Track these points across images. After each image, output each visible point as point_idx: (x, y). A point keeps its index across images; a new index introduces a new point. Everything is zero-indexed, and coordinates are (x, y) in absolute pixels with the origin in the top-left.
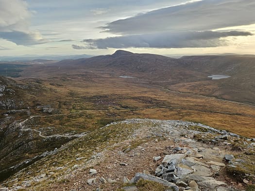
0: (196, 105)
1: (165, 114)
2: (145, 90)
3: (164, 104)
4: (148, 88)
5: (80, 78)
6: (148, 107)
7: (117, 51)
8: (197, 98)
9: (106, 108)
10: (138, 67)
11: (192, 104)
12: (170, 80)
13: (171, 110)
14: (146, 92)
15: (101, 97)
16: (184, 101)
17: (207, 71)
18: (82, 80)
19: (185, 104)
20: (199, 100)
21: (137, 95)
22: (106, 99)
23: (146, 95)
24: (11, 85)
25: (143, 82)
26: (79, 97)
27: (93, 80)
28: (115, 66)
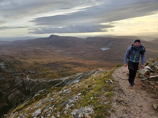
0: (96, 64)
1: (84, 69)
2: (71, 58)
3: (82, 65)
4: (72, 56)
5: (33, 53)
6: (76, 67)
7: (51, 35)
8: (96, 60)
9: (57, 69)
10: (65, 45)
11: (94, 64)
12: (83, 52)
13: (86, 67)
14: (72, 59)
15: (52, 63)
16: (91, 62)
17: (100, 46)
18: (35, 55)
19: (91, 64)
20: (97, 62)
21: (69, 61)
22: (55, 64)
23: (73, 61)
24: (6, 62)
25: (69, 54)
26: (41, 65)
27: (41, 53)
28: (51, 44)
